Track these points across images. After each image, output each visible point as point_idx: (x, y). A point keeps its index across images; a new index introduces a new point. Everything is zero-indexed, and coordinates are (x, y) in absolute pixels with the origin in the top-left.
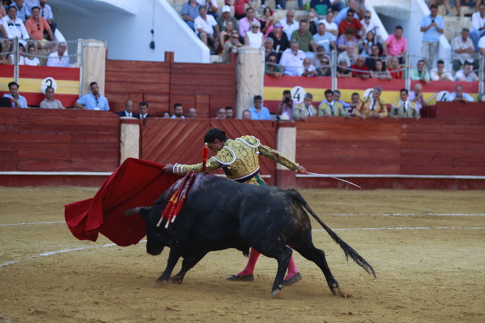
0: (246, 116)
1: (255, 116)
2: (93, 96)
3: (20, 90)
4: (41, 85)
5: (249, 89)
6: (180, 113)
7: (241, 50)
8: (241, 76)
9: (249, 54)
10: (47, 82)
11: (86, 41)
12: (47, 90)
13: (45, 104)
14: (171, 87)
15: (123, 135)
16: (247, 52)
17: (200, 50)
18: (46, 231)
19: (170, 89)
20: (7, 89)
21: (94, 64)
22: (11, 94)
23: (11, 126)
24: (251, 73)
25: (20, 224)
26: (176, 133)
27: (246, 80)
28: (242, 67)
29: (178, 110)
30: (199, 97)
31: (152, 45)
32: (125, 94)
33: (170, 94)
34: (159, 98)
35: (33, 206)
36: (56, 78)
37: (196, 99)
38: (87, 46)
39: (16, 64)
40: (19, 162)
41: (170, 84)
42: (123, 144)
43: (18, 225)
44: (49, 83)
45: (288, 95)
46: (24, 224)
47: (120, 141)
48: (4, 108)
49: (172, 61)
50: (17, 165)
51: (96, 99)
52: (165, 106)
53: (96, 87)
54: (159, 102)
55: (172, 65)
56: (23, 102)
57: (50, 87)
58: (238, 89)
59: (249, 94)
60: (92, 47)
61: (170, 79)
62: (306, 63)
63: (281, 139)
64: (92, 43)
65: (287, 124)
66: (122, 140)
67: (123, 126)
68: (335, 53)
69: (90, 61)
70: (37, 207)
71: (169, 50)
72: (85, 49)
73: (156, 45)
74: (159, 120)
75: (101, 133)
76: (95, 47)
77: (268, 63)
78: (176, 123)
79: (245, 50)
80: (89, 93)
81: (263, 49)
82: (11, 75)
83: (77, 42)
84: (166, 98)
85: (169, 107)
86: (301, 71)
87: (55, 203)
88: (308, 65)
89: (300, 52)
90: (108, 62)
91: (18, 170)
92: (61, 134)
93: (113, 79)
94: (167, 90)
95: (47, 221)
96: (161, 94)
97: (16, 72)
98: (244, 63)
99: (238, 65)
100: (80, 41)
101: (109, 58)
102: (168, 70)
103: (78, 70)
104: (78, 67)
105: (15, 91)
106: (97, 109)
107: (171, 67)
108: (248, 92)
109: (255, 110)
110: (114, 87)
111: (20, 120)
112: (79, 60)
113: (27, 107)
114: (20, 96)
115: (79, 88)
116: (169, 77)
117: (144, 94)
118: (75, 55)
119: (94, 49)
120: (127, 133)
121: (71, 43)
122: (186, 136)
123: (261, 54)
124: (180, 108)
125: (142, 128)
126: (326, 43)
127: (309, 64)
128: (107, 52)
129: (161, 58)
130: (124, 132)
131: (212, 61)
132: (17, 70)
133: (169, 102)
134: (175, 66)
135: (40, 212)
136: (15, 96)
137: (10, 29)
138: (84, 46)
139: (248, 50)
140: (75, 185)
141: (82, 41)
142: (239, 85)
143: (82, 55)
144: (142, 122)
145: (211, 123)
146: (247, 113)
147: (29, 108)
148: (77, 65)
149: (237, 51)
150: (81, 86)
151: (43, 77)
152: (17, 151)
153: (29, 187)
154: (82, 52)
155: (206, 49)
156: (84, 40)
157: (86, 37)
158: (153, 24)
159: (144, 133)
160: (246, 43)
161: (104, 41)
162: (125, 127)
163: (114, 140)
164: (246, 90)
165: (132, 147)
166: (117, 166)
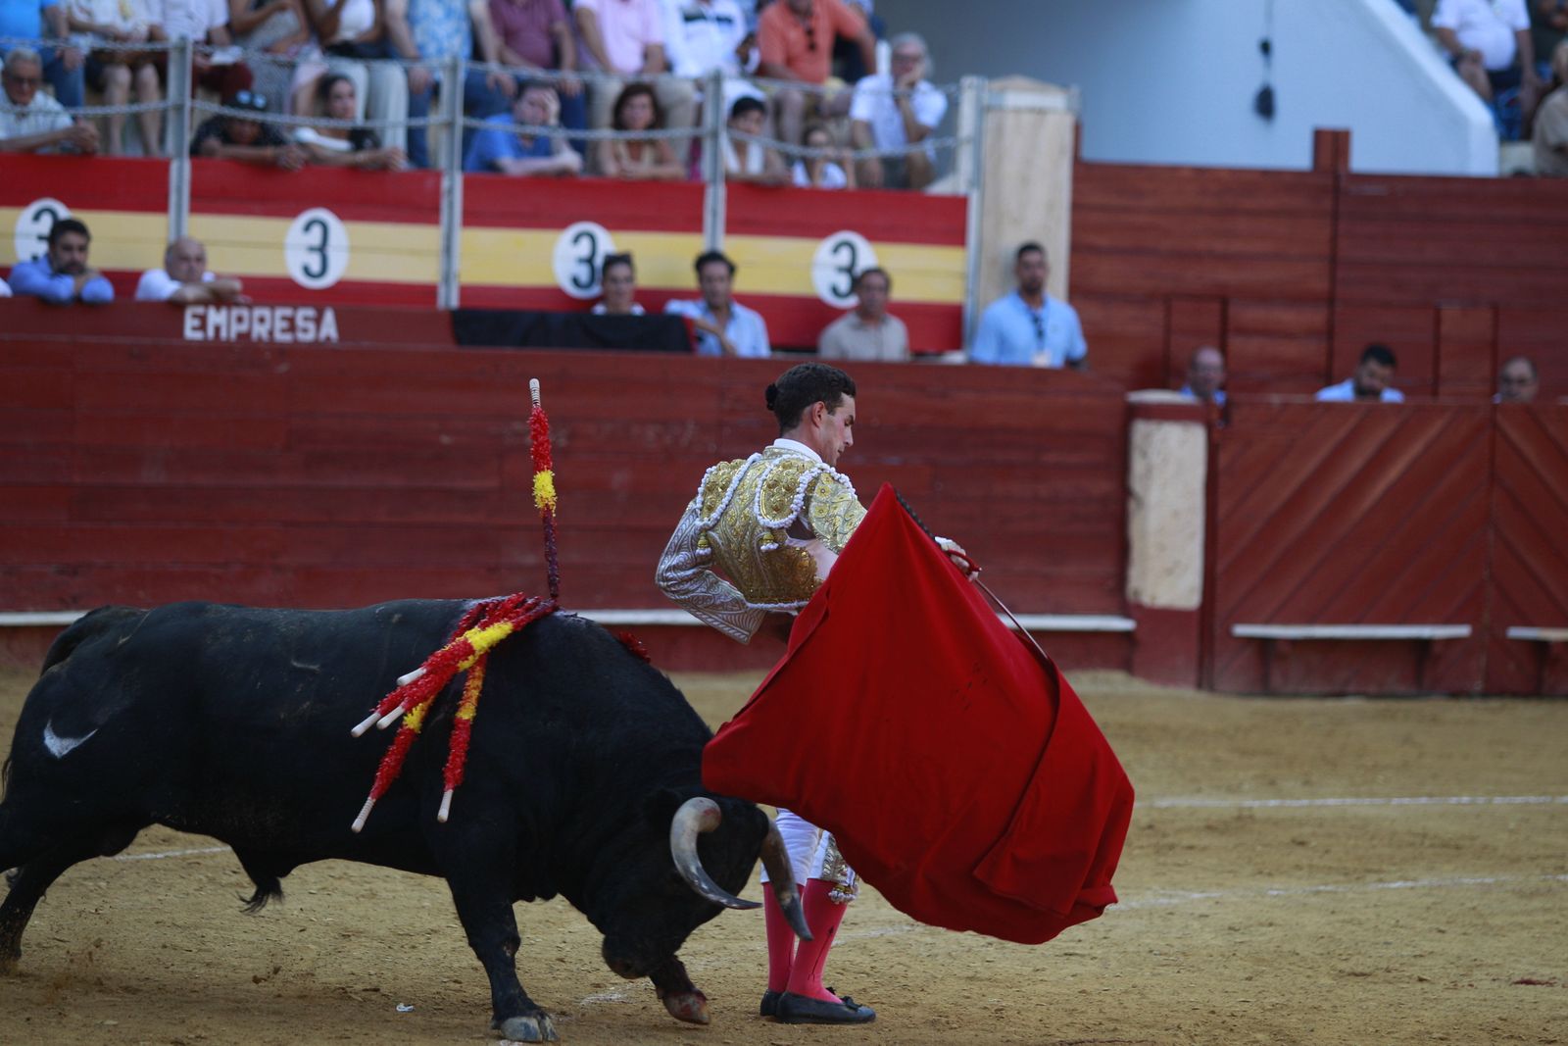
3: (743, 283)
4: (810, 268)
10: (836, 250)
11: (997, 84)
13: (845, 340)
14: (1339, 274)
15: (1138, 466)
17: (1457, 122)
19: (1333, 279)
20: (689, 280)
21: (1025, 181)
22: (702, 304)
23: (691, 426)
26: (1356, 462)
30: (1451, 313)
31: (1265, 104)
32: (1148, 299)
33: (1330, 300)
34: (1287, 317)
36: (873, 235)
37: (1438, 321)
38: (1000, 109)
41: (1333, 261)
42: (1141, 503)
44: (844, 257)
47: (1125, 492)
48: (663, 356)
49: (1340, 168)
51: (1036, 320)
52: (1311, 350)
53: (1039, 264)
54: (1288, 335)
55: (1343, 184)
56: (748, 336)
60: (1018, 111)
61: (1334, 239)
64: (1020, 96)
66: (1137, 484)
67: (1141, 429)
69: (1011, 168)
71: (1331, 121)
72: (991, 120)
73: (1282, 102)
74: (1285, 406)
75: (1052, 458)
76: (1031, 110)
82: (693, 223)
83: (959, 89)
84: (1316, 317)
85: (1330, 354)
90: (1088, 175)
92: (894, 460)
93: (1102, 241)
94: (1320, 285)
96: (1296, 299)
97: (715, 214)
100: (970, 86)
101: (1090, 153)
102: (1327, 204)
103: (957, 206)
104: (962, 190)
105: (720, 287)
106: (1045, 358)
107: (1336, 191)
110: (1107, 273)
111: (726, 405)
112: (965, 162)
113: (764, 351)
114: (737, 309)
115: (964, 276)
116: (1327, 233)
117: (1224, 302)
118: (949, 142)
119: (1027, 118)
120: (1155, 458)
122: (1393, 472)
125: (1217, 437)
128: (1078, 130)
129: (1297, 156)
130: (1144, 454)
131: (1508, 168)
132: (716, 200)
133: (1329, 332)
134: (1354, 189)
136: (719, 306)
137: (688, 37)
138: (988, 109)
141: (981, 87)
143: (977, 140)
144: (1215, 416)
148: (956, 183)
150: (971, 268)
151: (820, 231)
154: (979, 130)
155: (1478, 114)
156: (987, 82)
157: (994, 68)
158: (1269, 16)
159: (1223, 459)
161: (1064, 85)
162: (1148, 437)
163: (1104, 486)
165: (1176, 514)
166: (1116, 594)
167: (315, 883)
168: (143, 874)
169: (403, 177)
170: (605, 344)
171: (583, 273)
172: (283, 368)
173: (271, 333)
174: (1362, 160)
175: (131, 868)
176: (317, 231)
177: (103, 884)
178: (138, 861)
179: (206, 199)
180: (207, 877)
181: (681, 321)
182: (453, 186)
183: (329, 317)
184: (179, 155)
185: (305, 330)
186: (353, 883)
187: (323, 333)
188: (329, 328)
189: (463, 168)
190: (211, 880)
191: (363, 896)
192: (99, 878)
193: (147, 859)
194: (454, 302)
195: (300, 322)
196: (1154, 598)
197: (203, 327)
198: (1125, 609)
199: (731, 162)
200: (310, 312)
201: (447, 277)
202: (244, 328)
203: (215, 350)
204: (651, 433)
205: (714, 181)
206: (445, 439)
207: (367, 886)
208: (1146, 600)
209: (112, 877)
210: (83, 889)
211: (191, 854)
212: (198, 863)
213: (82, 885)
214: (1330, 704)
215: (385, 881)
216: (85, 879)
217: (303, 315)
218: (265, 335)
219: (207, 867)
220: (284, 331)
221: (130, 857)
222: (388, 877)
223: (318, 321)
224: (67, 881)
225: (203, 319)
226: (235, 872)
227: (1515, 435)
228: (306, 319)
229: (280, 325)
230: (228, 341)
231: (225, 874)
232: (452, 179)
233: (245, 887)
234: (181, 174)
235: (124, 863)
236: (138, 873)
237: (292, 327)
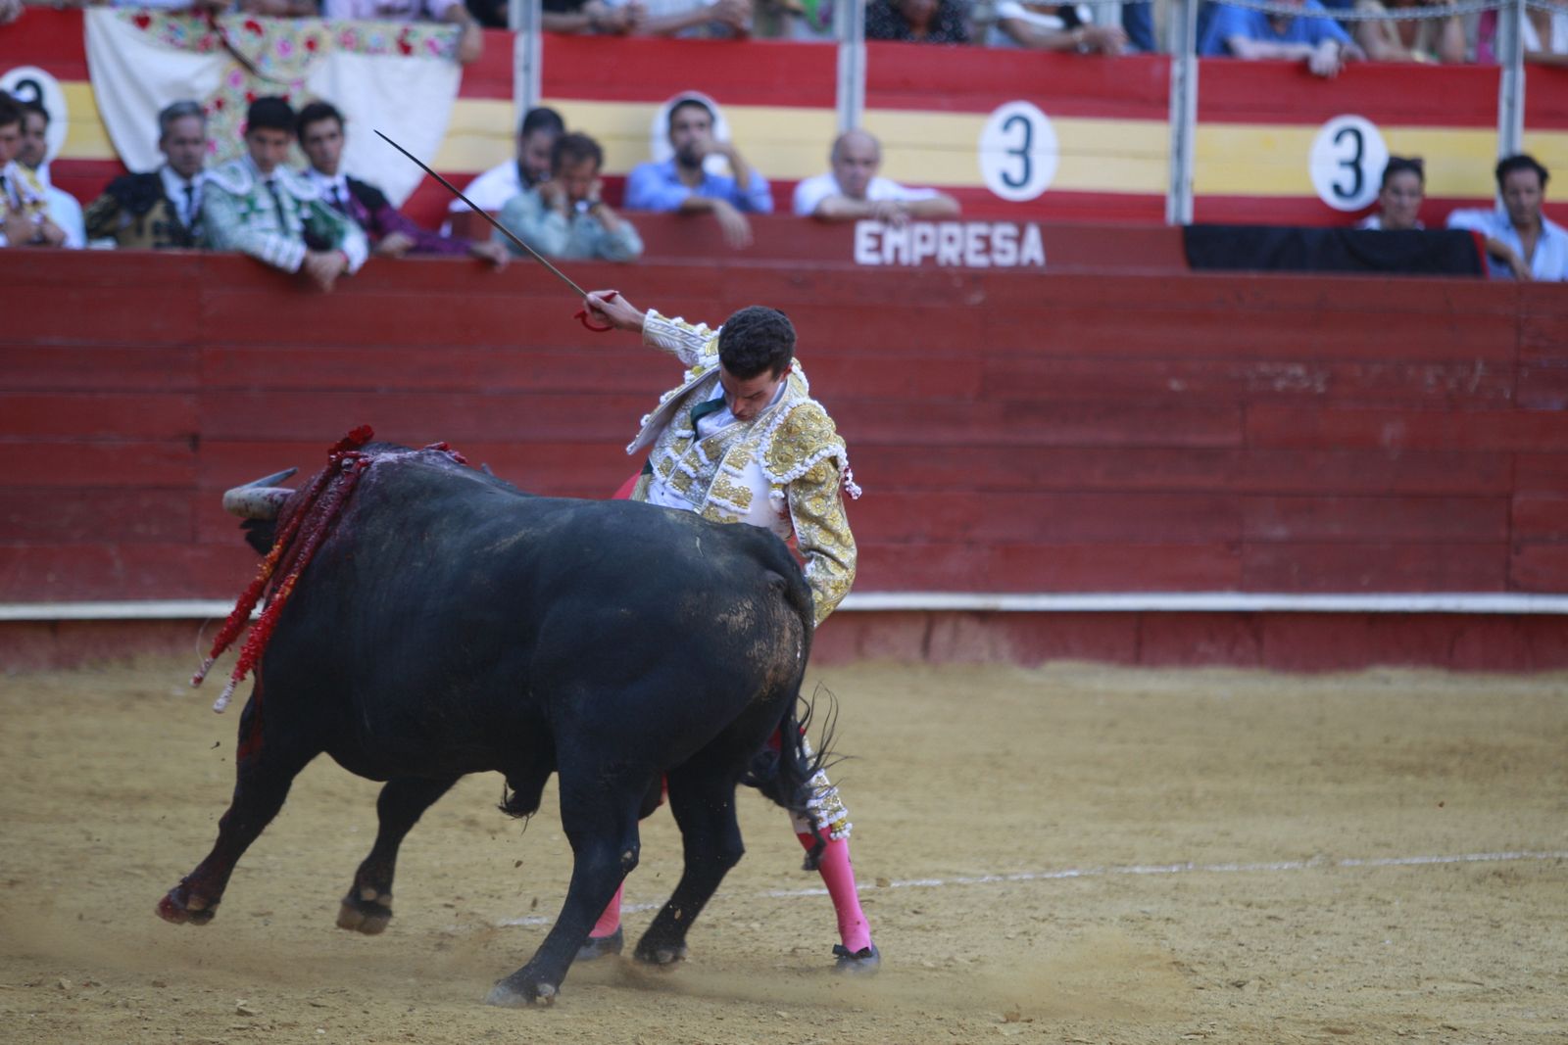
20: (1486, 186)
23: (1480, 366)
48: (1444, 280)
82: (1484, 115)
91: (1512, 587)
97: (1511, 104)
105: (1529, 198)
114: (1549, 226)
132: (1513, 87)
167: (1013, 925)
168: (805, 915)
169: (1126, 61)
170: (1374, 266)
171: (1347, 179)
172: (977, 298)
173: (962, 256)
175: (790, 906)
176: (1018, 129)
177: (756, 925)
178: (798, 898)
179: (883, 91)
180: (882, 918)
181: (1471, 239)
182: (1186, 73)
183: (1033, 235)
184: (851, 38)
185: (1004, 252)
186: (1061, 926)
187: (1025, 259)
188: (1033, 249)
189: (1198, 52)
190: (887, 922)
191: (1072, 942)
192: (751, 918)
193: (810, 896)
194: (1187, 217)
195: (997, 242)
197: (879, 249)
199: (1530, 38)
200: (1010, 230)
201: (1178, 188)
202: (928, 249)
203: (894, 276)
204: (1430, 377)
205: (1512, 64)
206: (1175, 385)
207: (1077, 930)
209: (766, 917)
210: (731, 932)
211: (863, 890)
212: (872, 901)
213: (731, 926)
215: (1098, 924)
216: (735, 919)
217: (1002, 231)
218: (955, 260)
219: (882, 905)
220: (978, 252)
221: (789, 893)
222: (1102, 919)
223: (1019, 240)
224: (713, 922)
225: (879, 238)
226: (916, 912)
228: (1005, 238)
229: (974, 245)
230: (910, 266)
231: (904, 914)
232: (1184, 64)
233: (928, 931)
234: (853, 60)
235: (782, 900)
236: (798, 913)
237: (988, 247)
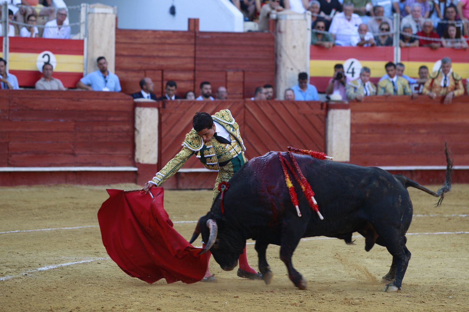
0: (288, 96)
1: (299, 96)
2: (101, 74)
4: (36, 61)
5: (292, 63)
6: (208, 92)
7: (281, 15)
8: (281, 47)
9: (292, 20)
10: (43, 57)
11: (92, 6)
12: (44, 67)
13: (42, 85)
14: (197, 62)
15: (137, 121)
16: (289, 17)
17: (231, 16)
18: (44, 240)
19: (195, 64)
21: (101, 35)
24: (295, 44)
25: (13, 232)
27: (288, 52)
28: (283, 35)
29: (206, 89)
30: (230, 73)
31: (173, 11)
32: (139, 71)
33: (194, 70)
34: (182, 76)
35: (28, 209)
36: (55, 52)
37: (226, 76)
38: (93, 13)
39: (6, 35)
40: (10, 156)
41: (195, 58)
42: (138, 132)
43: (11, 233)
44: (46, 59)
45: (340, 70)
46: (18, 232)
47: (134, 129)
49: (196, 30)
50: (8, 159)
51: (105, 77)
52: (189, 85)
53: (104, 63)
54: (182, 81)
55: (197, 35)
57: (47, 63)
58: (278, 62)
59: (292, 69)
60: (98, 13)
61: (195, 51)
62: (362, 30)
63: (332, 124)
64: (99, 9)
65: (339, 105)
66: (137, 127)
67: (138, 110)
68: (397, 17)
69: (97, 31)
70: (33, 211)
71: (193, 16)
72: (90, 16)
73: (177, 10)
74: (182, 102)
75: (111, 119)
76: (102, 13)
77: (315, 30)
78: (202, 106)
79: (286, 15)
80: (95, 70)
81: (309, 14)
83: (80, 8)
84: (190, 76)
85: (194, 87)
86: (355, 40)
87: (56, 206)
88: (363, 32)
89: (355, 16)
90: (119, 32)
92: (62, 120)
93: (125, 53)
94: (191, 66)
95: (46, 227)
96: (184, 70)
98: (285, 32)
99: (279, 34)
100: (84, 6)
101: (120, 26)
102: (193, 41)
103: (81, 42)
104: (82, 38)
106: (106, 89)
107: (195, 37)
108: (290, 66)
109: (299, 89)
110: (127, 63)
111: (11, 104)
112: (83, 30)
113: (18, 88)
115: (83, 64)
116: (193, 50)
117: (163, 71)
118: (78, 24)
119: (101, 16)
120: (143, 119)
121: (73, 9)
123: (306, 20)
124: (208, 86)
125: (161, 112)
126: (387, 5)
127: (366, 31)
128: (117, 19)
129: (184, 27)
130: (139, 117)
131: (246, 30)
133: (194, 80)
134: (201, 36)
135: (37, 216)
136: (4, 75)
138: (89, 13)
139: (290, 14)
140: (80, 183)
141: (87, 7)
142: (279, 58)
143: (86, 23)
144: (161, 106)
145: (246, 105)
146: (289, 93)
147: (22, 89)
148: (80, 36)
149: (277, 16)
150: (85, 62)
151: (39, 51)
152: (8, 143)
153: (24, 186)
154: (87, 20)
155: (239, 15)
156: (88, 5)
159: (163, 119)
160: (287, 6)
161: (113, 6)
162: (140, 112)
163: (127, 127)
164: (288, 64)
165: (149, 135)
166: (132, 160)
174: (203, 27)
196: (143, 161)
198: (135, 164)
208: (141, 162)
214: (197, 192)
227: (251, 110)
